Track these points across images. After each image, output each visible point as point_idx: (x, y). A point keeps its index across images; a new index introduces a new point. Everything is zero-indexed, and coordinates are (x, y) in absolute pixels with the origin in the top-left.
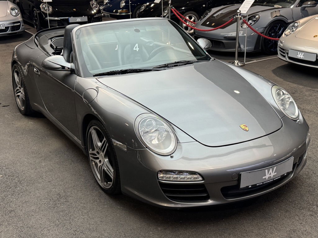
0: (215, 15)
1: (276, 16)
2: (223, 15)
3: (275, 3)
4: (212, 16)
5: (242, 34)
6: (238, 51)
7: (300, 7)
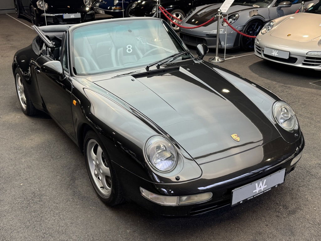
0: (199, 14)
1: (254, 15)
2: (206, 14)
3: (254, 3)
4: (196, 14)
5: (223, 32)
6: (218, 47)
7: (277, 7)
